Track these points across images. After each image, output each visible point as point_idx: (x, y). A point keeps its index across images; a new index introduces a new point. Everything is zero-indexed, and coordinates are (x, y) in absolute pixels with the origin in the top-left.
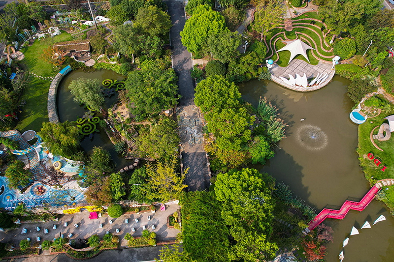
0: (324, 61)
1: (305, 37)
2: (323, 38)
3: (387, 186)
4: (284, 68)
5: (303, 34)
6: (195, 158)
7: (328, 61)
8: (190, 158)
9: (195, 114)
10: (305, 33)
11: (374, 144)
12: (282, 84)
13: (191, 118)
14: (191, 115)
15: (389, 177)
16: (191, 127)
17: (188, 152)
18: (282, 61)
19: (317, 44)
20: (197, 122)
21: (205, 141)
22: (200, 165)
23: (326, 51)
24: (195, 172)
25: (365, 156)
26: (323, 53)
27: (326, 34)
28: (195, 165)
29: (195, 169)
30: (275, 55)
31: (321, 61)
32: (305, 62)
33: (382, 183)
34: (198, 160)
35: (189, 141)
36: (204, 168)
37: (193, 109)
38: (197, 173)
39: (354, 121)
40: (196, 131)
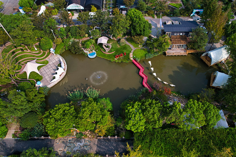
0: (48, 58)
1: (23, 61)
2: (30, 53)
3: (133, 56)
4: (43, 79)
5: (20, 61)
6: (102, 146)
7: (48, 56)
8: (102, 150)
9: (63, 142)
10: (19, 60)
11: (110, 53)
12: (56, 83)
13: (66, 145)
14: (63, 145)
15: (129, 54)
16: (75, 147)
17: (96, 151)
18: (37, 78)
19: (33, 57)
20: (71, 142)
21: (89, 138)
22: (108, 144)
23: (41, 54)
24: (113, 148)
25: (116, 59)
26: (41, 56)
27: (28, 50)
28: (108, 147)
29: (111, 148)
30: (31, 81)
31: (47, 59)
32: (44, 67)
33: (131, 58)
34: (104, 145)
35: (86, 149)
36: (111, 141)
37: (58, 143)
38: (114, 147)
39: (94, 57)
40: (79, 143)
